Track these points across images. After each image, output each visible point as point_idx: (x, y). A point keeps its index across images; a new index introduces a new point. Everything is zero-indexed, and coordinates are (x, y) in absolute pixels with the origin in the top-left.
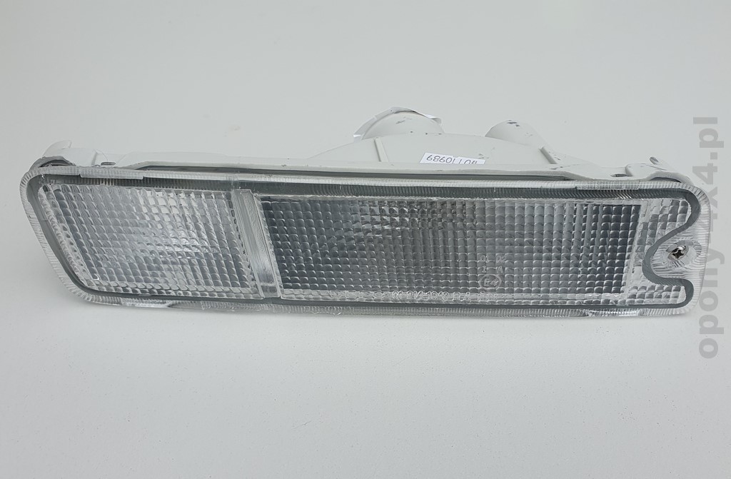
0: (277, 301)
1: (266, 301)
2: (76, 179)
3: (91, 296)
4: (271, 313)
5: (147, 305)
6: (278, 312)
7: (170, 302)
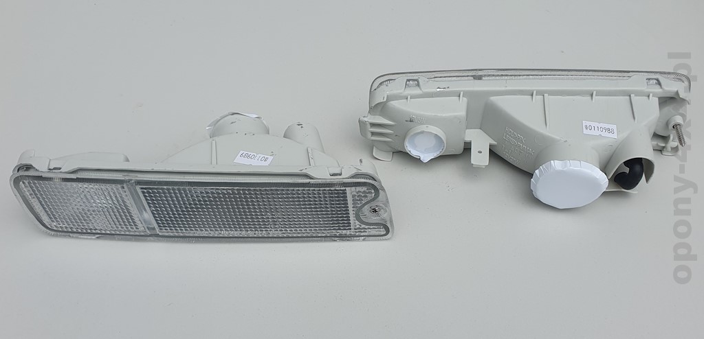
0: (157, 236)
1: (151, 236)
2: (40, 178)
3: (53, 233)
4: (154, 241)
5: (86, 237)
6: (160, 241)
7: (98, 236)
